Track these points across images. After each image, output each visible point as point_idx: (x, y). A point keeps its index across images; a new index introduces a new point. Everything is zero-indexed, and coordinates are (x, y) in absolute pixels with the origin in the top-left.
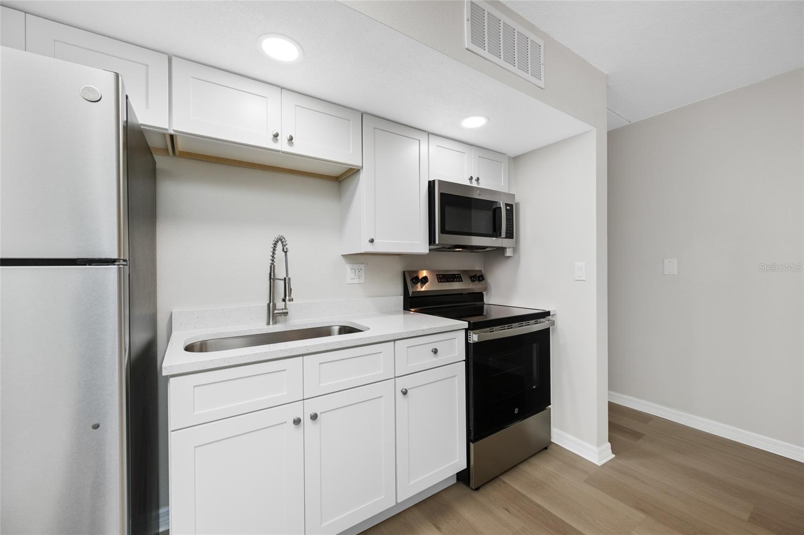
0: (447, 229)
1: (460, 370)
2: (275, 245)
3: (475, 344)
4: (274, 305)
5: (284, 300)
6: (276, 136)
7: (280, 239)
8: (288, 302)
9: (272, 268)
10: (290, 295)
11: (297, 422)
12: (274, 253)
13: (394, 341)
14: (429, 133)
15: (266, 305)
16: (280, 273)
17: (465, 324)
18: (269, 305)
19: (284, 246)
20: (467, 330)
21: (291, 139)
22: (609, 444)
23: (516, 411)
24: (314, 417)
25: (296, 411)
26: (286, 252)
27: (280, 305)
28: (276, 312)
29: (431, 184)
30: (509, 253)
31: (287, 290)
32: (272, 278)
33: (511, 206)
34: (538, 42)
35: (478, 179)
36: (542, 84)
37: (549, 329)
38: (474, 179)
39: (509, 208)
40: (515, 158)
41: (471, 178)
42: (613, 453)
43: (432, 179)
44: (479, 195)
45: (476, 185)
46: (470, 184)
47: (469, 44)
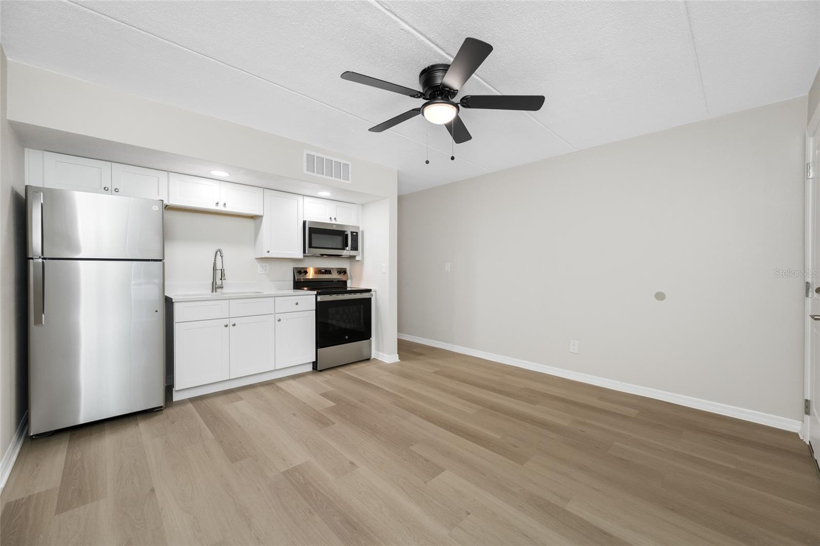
0: (313, 245)
1: (313, 314)
2: (216, 253)
3: (320, 302)
4: (216, 283)
5: (221, 279)
6: (217, 204)
7: (220, 250)
8: (223, 281)
9: (215, 264)
10: (224, 277)
11: (226, 326)
12: (216, 257)
13: (275, 297)
14: (304, 195)
15: (211, 283)
16: (219, 267)
17: (315, 292)
18: (213, 283)
19: (221, 254)
20: (316, 296)
21: (225, 204)
22: (398, 355)
23: (347, 337)
24: (234, 325)
25: (226, 322)
26: (222, 257)
27: (219, 282)
28: (216, 286)
29: (304, 223)
30: (357, 258)
31: (223, 275)
32: (214, 269)
33: (357, 233)
34: (348, 164)
35: (335, 219)
36: (349, 182)
37: (371, 298)
38: (333, 219)
39: (355, 234)
40: (362, 205)
41: (331, 218)
42: (399, 359)
43: (305, 220)
44: (334, 228)
45: (333, 222)
46: (329, 221)
47: (305, 172)
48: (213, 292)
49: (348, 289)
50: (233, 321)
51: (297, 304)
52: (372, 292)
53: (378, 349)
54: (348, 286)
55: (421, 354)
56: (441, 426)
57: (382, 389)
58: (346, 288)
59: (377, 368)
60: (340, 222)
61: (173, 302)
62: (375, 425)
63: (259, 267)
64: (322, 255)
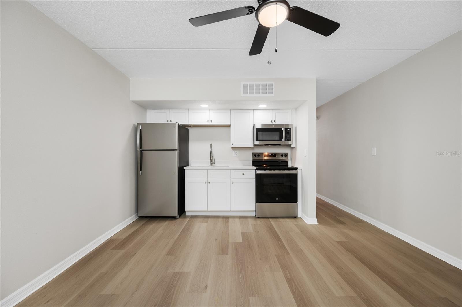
0: (258, 139)
1: (254, 181)
6: (208, 121)
7: (211, 144)
11: (206, 183)
14: (254, 109)
15: (210, 161)
17: (255, 168)
20: (256, 170)
21: (211, 121)
22: (317, 219)
23: (277, 199)
24: (209, 183)
25: (206, 181)
28: (212, 162)
29: (254, 126)
30: (292, 146)
31: (211, 157)
33: (290, 129)
34: (272, 83)
35: (275, 121)
36: (273, 95)
37: (297, 174)
38: (273, 121)
39: (289, 130)
40: (296, 109)
41: (271, 121)
42: (318, 223)
43: (254, 124)
44: (273, 127)
45: (274, 123)
46: (271, 123)
47: (242, 95)
48: (210, 165)
49: (288, 167)
50: (209, 181)
51: (243, 174)
52: (298, 170)
53: (303, 211)
54: (288, 165)
55: (342, 223)
56: (293, 293)
57: (281, 241)
58: (287, 166)
59: (295, 225)
60: (278, 123)
61: (184, 170)
62: (248, 267)
63: (233, 152)
64: (267, 145)
